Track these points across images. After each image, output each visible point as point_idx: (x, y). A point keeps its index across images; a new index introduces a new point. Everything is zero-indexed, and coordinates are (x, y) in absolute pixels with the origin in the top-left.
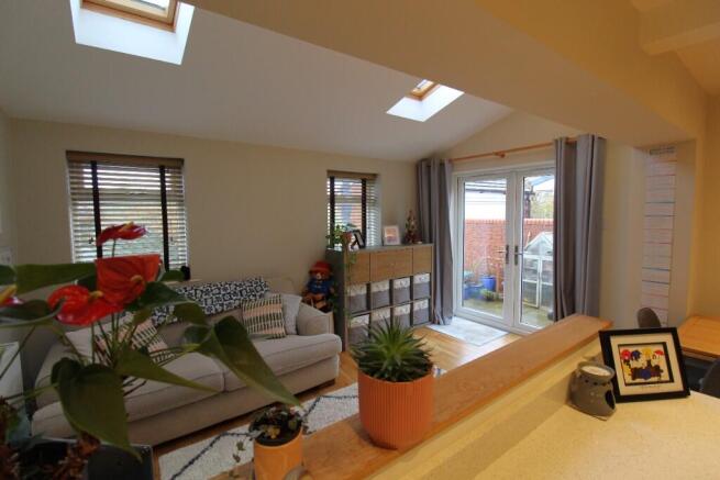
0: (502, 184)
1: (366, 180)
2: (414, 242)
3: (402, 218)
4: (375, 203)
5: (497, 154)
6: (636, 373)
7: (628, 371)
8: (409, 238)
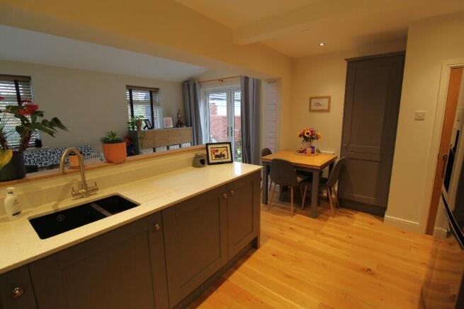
0: (224, 95)
1: (152, 92)
2: (181, 126)
3: (175, 114)
4: (158, 105)
5: (219, 80)
6: (217, 156)
7: (214, 156)
8: (179, 124)
